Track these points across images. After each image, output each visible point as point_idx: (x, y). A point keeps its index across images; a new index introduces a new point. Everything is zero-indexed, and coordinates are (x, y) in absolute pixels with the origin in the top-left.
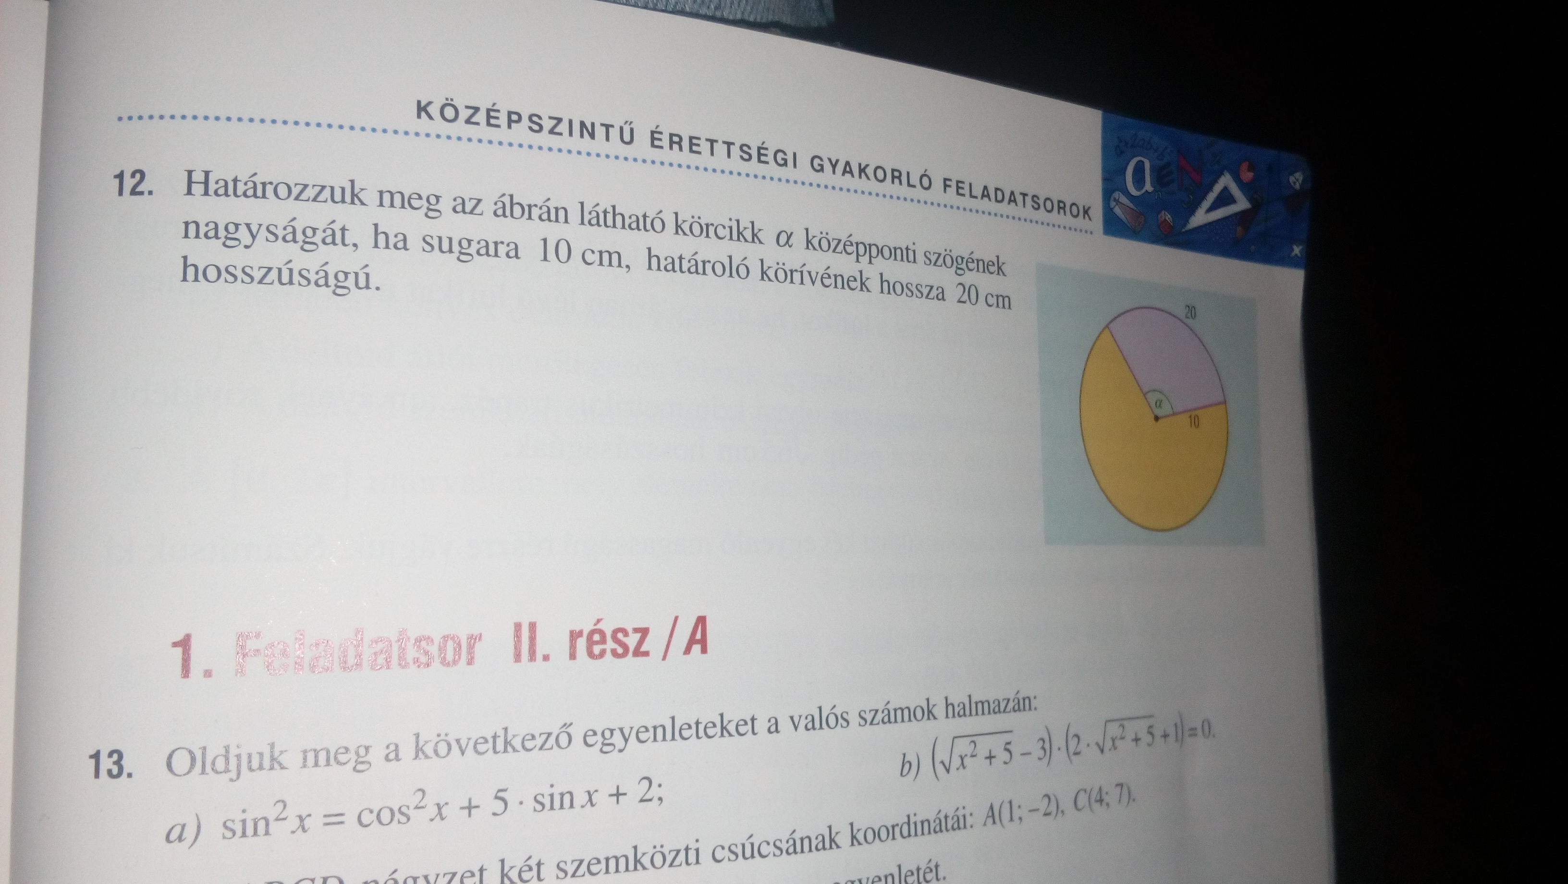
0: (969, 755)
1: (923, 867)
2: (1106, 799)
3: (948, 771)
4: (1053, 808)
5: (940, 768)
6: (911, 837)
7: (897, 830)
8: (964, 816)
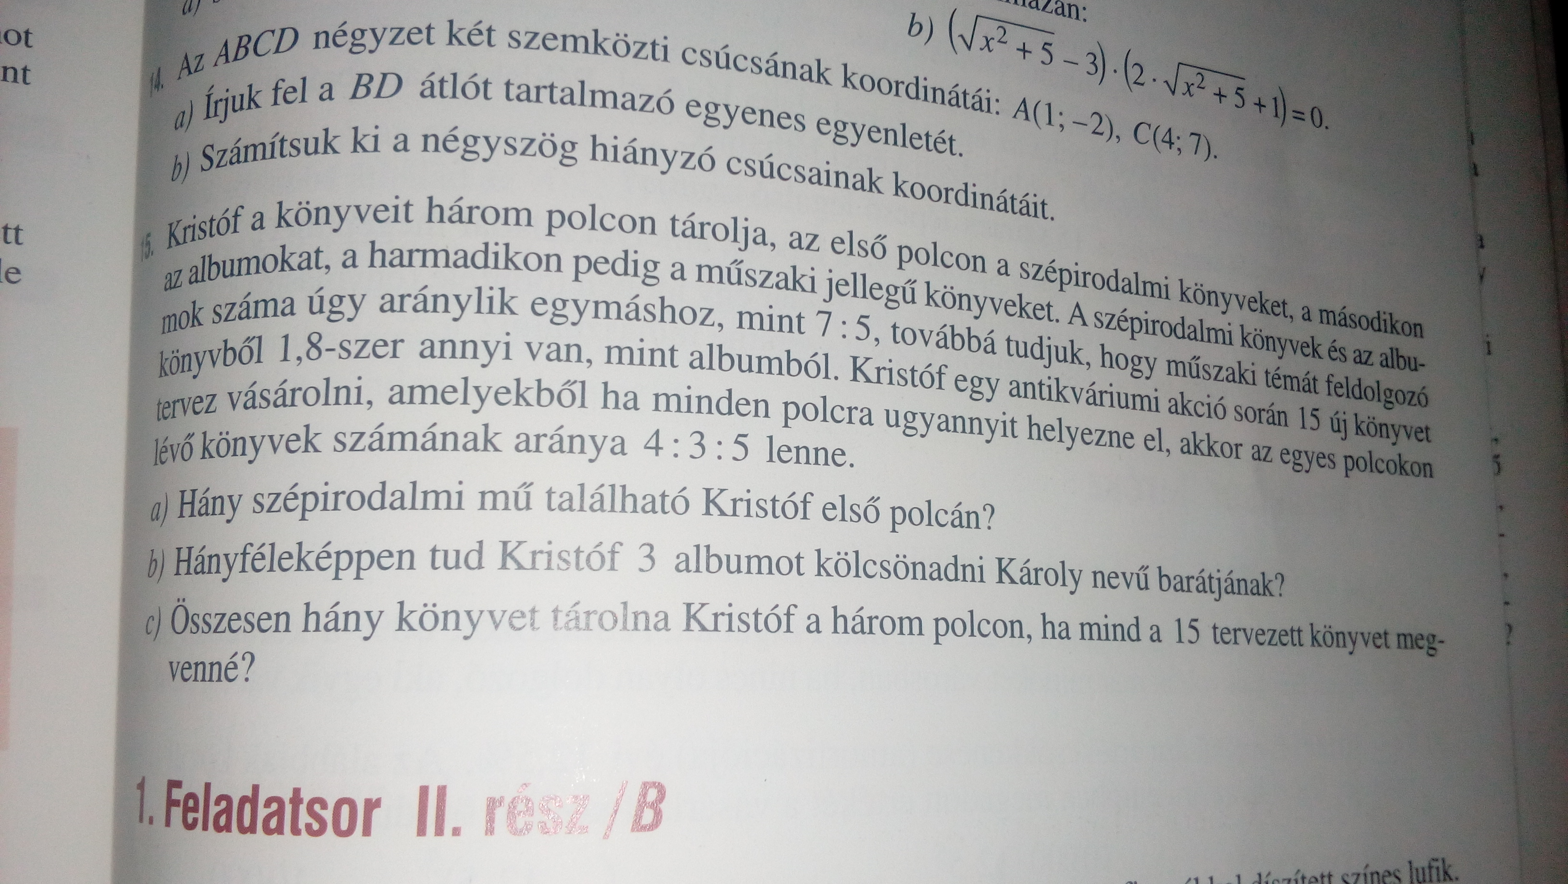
0: (997, 39)
1: (934, 135)
2: (1177, 144)
3: (969, 48)
4: (1105, 127)
5: (958, 42)
6: (918, 101)
7: (902, 88)
8: (988, 100)
